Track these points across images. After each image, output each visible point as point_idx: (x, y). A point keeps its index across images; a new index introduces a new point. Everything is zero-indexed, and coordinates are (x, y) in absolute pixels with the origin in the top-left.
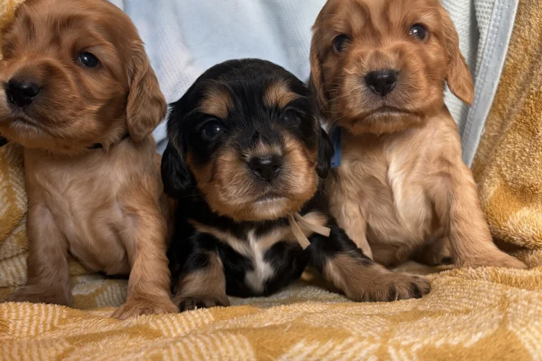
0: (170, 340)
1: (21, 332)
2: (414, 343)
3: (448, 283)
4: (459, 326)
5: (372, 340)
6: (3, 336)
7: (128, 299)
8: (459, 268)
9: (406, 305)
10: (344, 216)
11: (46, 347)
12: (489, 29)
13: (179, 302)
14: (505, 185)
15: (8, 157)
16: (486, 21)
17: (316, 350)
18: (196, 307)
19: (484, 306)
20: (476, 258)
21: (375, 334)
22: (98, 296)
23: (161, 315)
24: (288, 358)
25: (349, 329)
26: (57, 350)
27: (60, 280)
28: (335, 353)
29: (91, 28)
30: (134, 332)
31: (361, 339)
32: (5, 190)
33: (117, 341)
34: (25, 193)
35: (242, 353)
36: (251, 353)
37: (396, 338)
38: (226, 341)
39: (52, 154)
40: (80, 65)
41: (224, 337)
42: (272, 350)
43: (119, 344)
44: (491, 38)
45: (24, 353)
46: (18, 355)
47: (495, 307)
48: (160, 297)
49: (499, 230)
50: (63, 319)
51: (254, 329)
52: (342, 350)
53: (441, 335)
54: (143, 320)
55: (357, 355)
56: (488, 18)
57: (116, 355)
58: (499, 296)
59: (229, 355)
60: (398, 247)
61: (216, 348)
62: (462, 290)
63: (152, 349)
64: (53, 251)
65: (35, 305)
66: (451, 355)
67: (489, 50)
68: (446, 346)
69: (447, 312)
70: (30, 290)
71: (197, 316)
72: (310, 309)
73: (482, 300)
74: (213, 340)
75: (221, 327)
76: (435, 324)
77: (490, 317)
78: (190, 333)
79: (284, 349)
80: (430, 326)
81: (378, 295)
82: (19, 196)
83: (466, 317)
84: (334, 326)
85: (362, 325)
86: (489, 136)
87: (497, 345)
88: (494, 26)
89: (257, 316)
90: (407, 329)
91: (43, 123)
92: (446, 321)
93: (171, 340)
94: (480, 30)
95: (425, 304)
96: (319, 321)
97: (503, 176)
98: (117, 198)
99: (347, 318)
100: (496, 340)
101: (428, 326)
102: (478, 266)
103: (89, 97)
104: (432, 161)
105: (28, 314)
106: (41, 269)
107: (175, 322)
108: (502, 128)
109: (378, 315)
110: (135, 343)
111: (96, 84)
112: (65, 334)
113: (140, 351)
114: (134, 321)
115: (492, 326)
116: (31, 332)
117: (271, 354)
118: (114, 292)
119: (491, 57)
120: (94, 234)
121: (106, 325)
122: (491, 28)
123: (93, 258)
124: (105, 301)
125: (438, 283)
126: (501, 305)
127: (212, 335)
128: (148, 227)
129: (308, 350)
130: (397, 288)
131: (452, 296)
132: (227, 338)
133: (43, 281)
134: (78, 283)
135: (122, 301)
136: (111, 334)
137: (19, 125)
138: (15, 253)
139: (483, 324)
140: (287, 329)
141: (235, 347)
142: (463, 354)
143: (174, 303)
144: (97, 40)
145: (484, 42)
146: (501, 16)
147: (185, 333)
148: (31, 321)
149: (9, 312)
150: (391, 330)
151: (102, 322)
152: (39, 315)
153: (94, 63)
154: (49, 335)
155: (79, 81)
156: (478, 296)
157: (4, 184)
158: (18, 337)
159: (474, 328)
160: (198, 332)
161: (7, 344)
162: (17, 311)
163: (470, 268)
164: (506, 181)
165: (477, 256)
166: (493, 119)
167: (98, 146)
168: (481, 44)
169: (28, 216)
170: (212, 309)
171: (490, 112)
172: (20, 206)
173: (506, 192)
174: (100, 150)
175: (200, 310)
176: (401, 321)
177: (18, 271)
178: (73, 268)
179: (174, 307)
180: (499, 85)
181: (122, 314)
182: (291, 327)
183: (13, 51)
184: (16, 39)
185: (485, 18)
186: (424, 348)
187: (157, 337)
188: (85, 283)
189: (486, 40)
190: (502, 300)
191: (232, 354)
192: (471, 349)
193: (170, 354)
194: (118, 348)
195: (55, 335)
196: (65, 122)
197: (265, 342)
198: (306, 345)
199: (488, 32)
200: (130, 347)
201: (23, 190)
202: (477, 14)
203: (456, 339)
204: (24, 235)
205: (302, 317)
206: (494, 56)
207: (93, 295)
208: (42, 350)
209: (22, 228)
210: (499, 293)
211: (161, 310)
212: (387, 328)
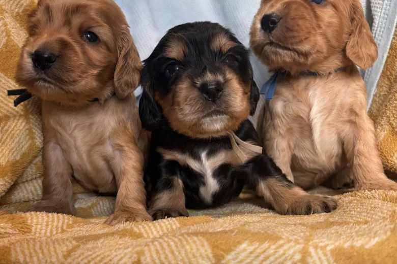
0: (148, 240)
1: (40, 233)
2: (328, 245)
3: (351, 202)
4: (361, 233)
5: (297, 242)
6: (28, 236)
7: (116, 210)
8: (358, 191)
9: (320, 217)
10: (275, 149)
11: (59, 244)
12: (380, 15)
13: (152, 214)
14: (392, 131)
15: (30, 108)
16: (379, 10)
17: (256, 249)
18: (166, 217)
19: (379, 218)
20: (371, 184)
21: (299, 238)
22: (93, 208)
23: (140, 222)
24: (235, 254)
25: (280, 234)
26: (67, 246)
27: (66, 197)
28: (270, 251)
29: (93, 14)
30: (123, 234)
31: (289, 241)
32: (28, 131)
33: (111, 240)
34: (42, 133)
35: (202, 250)
36: (209, 251)
37: (314, 241)
38: (191, 241)
39: (63, 105)
40: (85, 40)
41: (189, 239)
42: (224, 248)
43: (112, 243)
44: (382, 22)
45: (44, 248)
46: (40, 249)
47: (387, 219)
48: (139, 209)
49: (387, 164)
50: (70, 224)
51: (211, 233)
52: (275, 249)
53: (348, 239)
54: (128, 225)
55: (286, 252)
56: (380, 8)
57: (110, 251)
58: (390, 211)
59: (192, 251)
60: (316, 174)
61: (183, 246)
62: (362, 207)
63: (136, 246)
64: (62, 176)
65: (50, 214)
66: (355, 254)
67: (380, 31)
68: (352, 247)
69: (351, 222)
70: (45, 203)
71: (167, 223)
72: (249, 219)
73: (377, 213)
74: (181, 241)
75: (186, 231)
76: (343, 231)
77: (383, 227)
78: (163, 236)
79: (233, 248)
80: (339, 232)
81: (299, 210)
82: (37, 136)
83: (366, 226)
84: (269, 232)
85: (289, 231)
86: (380, 94)
87: (390, 246)
88: (384, 14)
89: (211, 224)
90: (323, 234)
91: (58, 82)
92: (351, 229)
93: (150, 240)
94: (374, 17)
95: (334, 216)
96: (257, 228)
97: (391, 124)
98: (109, 138)
99: (278, 226)
100: (389, 243)
101: (338, 232)
102: (372, 189)
103: (91, 64)
104: (344, 110)
105: (45, 221)
106: (53, 188)
107: (152, 227)
108: (390, 89)
109: (300, 224)
110: (124, 242)
111: (97, 54)
112: (72, 235)
113: (128, 248)
114: (121, 226)
115: (385, 233)
116: (48, 233)
117: (224, 251)
118: (105, 205)
119: (382, 36)
120: (92, 163)
121: (101, 229)
122: (382, 15)
123: (91, 181)
124: (98, 212)
125: (343, 202)
126: (391, 218)
127: (180, 237)
128: (131, 159)
129: (251, 248)
130: (312, 205)
131: (355, 211)
132: (191, 239)
133: (55, 197)
134: (78, 199)
135: (110, 212)
136: (106, 235)
137: (41, 83)
138: (34, 177)
139: (379, 232)
140: (234, 234)
141: (197, 246)
142: (364, 253)
143: (149, 214)
144: (97, 22)
145: (376, 26)
146: (390, 6)
147: (159, 235)
148: (47, 225)
149: (32, 219)
150: (311, 236)
151: (99, 227)
152: (53, 221)
153: (94, 39)
154: (60, 235)
155: (85, 53)
156: (374, 211)
157: (27, 127)
158: (38, 237)
159: (372, 234)
160: (169, 234)
161: (32, 242)
162: (37, 218)
163: (366, 191)
164: (393, 128)
165: (371, 182)
166: (383, 82)
167: (96, 100)
168: (374, 27)
169: (43, 150)
170: (178, 218)
171: (381, 77)
172: (38, 143)
173: (393, 136)
174: (97, 102)
175: (169, 219)
176: (317, 228)
177: (36, 189)
178: (76, 188)
179: (149, 217)
180: (388, 57)
181: (112, 221)
182: (237, 232)
183: (37, 31)
184: (39, 21)
185: (377, 8)
186: (336, 249)
187: (139, 238)
188: (84, 199)
189: (378, 24)
190: (392, 214)
191: (195, 251)
192: (371, 250)
193: (150, 250)
194: (112, 245)
195: (65, 236)
196: (75, 82)
197: (219, 242)
198: (249, 245)
199: (380, 18)
200: (121, 245)
201: (40, 132)
202: (372, 5)
203: (359, 242)
204: (41, 163)
205: (245, 225)
206: (384, 36)
207: (90, 208)
208: (57, 246)
209: (39, 159)
210: (390, 209)
211: (140, 219)
212: (308, 234)
